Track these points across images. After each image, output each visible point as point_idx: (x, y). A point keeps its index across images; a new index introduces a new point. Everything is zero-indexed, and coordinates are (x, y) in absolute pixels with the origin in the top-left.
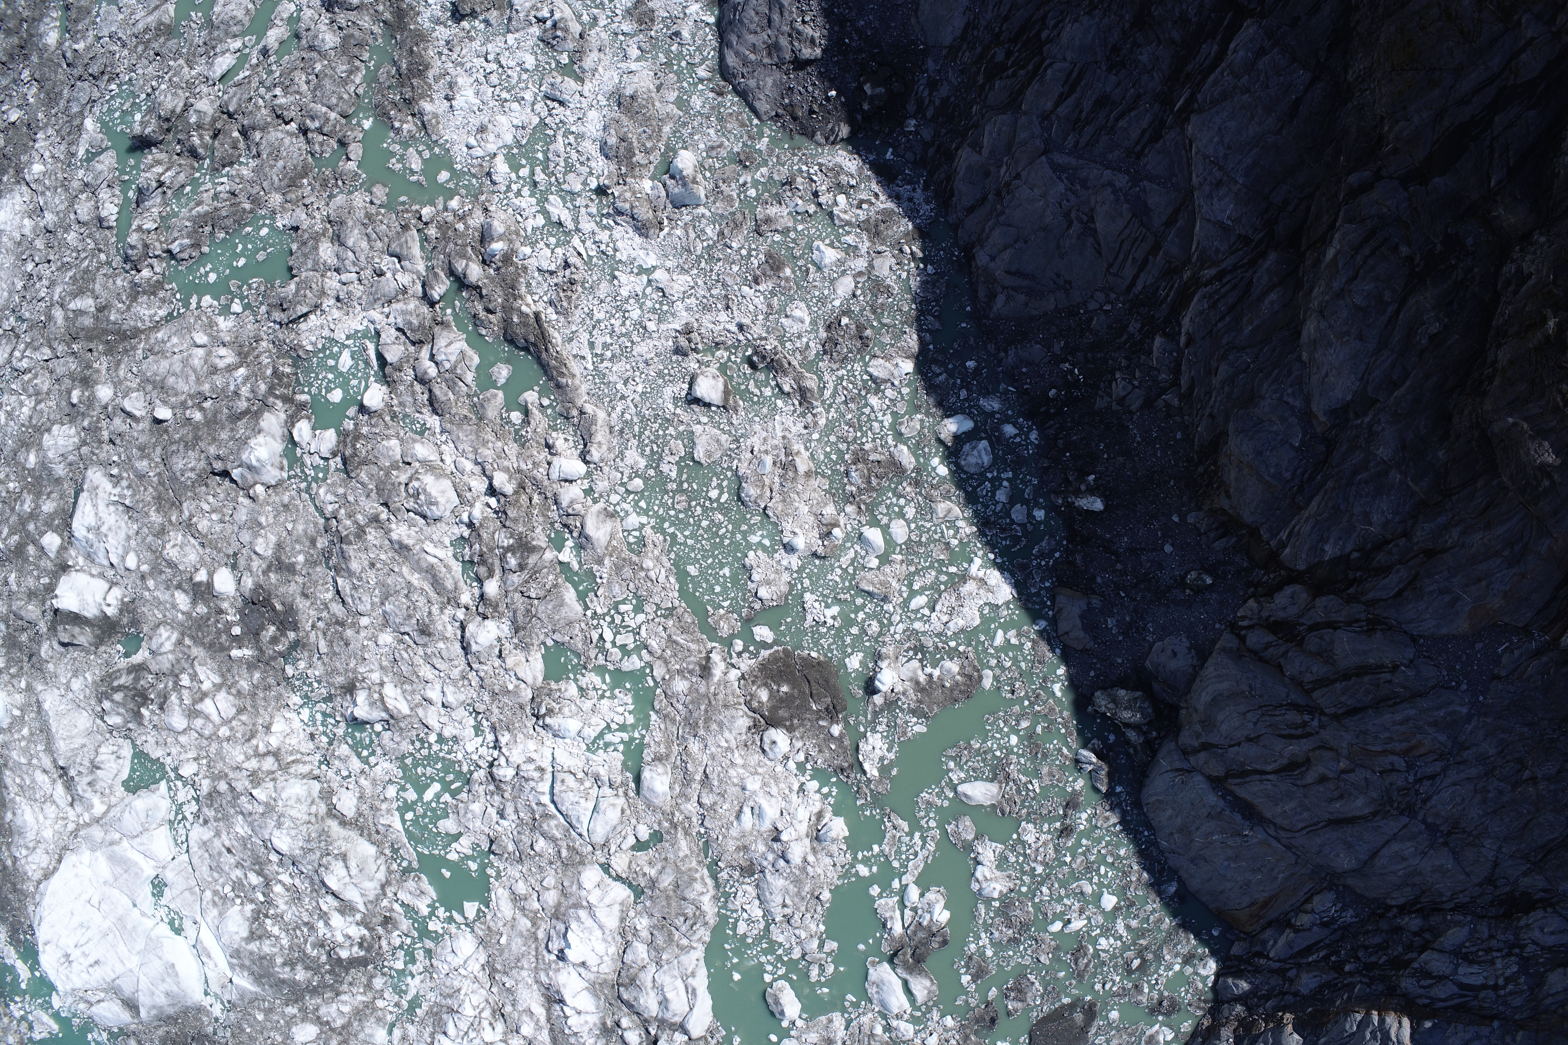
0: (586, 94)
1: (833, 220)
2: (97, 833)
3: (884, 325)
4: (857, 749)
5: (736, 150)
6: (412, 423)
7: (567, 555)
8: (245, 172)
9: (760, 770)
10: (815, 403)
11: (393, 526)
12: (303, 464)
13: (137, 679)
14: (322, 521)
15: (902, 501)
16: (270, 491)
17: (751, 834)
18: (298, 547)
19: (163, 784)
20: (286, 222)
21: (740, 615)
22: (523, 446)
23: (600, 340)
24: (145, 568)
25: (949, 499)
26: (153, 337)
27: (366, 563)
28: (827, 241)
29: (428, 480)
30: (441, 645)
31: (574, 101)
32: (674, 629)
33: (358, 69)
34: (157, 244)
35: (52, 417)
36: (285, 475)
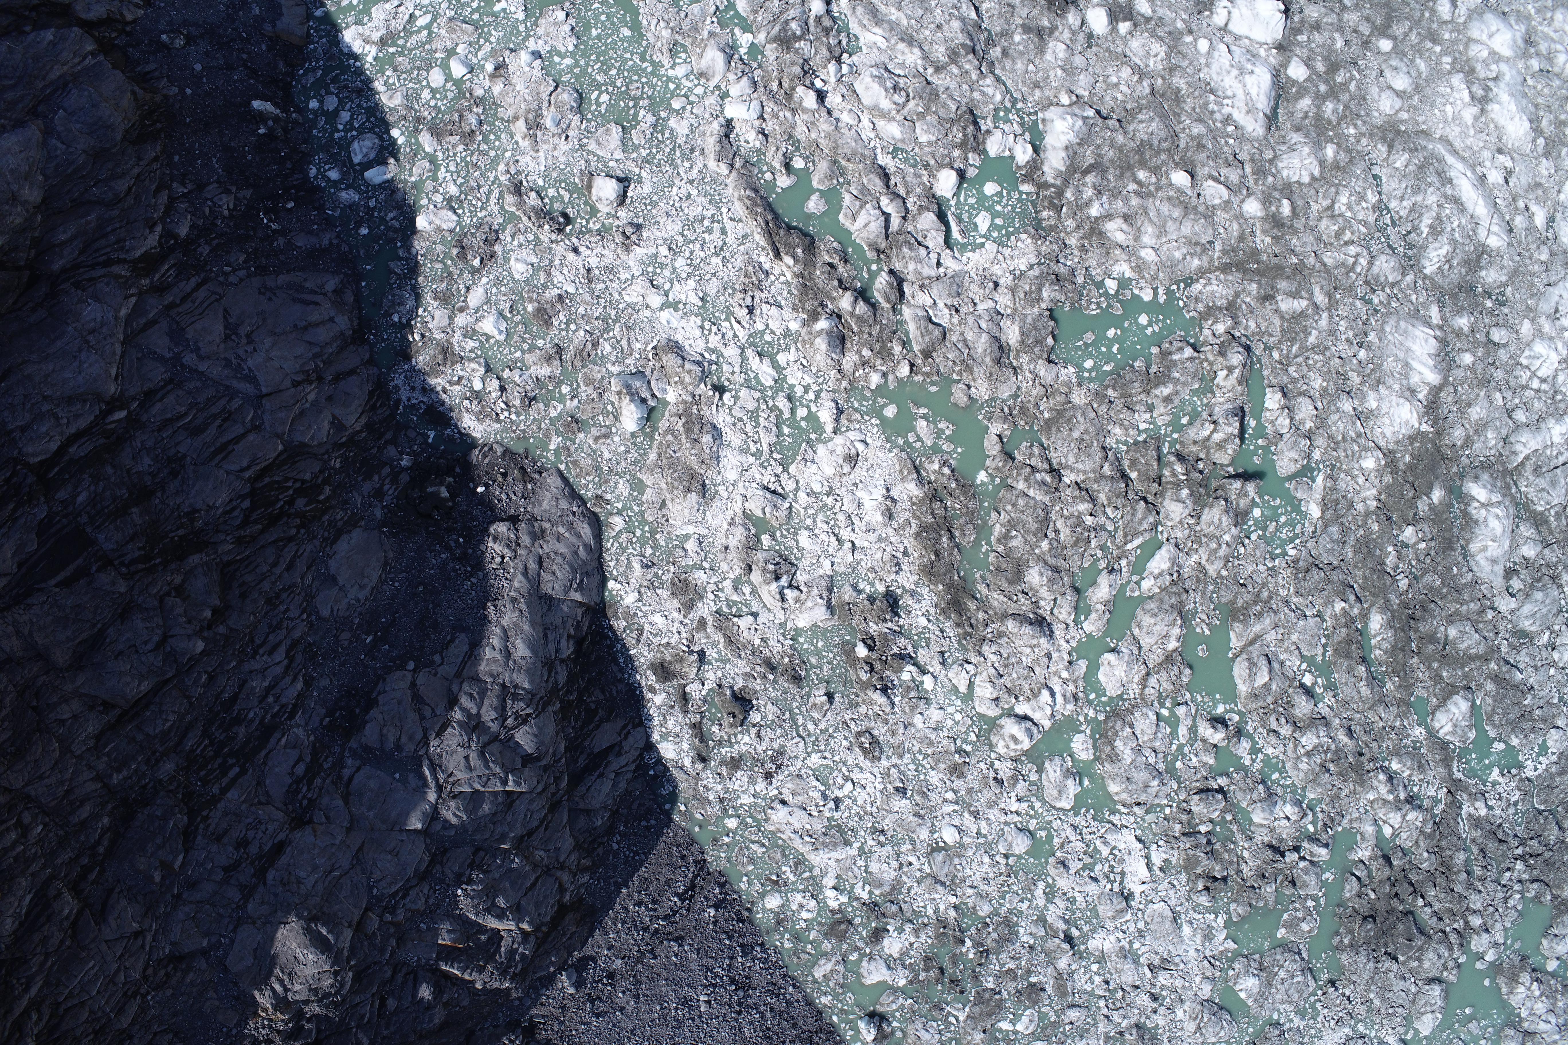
0: (739, 499)
3: (441, 262)
5: (582, 435)
6: (907, 159)
8: (1119, 433)
10: (506, 183)
12: (1022, 125)
14: (998, 71)
15: (433, 103)
16: (1054, 100)
18: (1021, 48)
20: (1063, 371)
22: (791, 134)
23: (715, 237)
24: (1189, 39)
25: (391, 109)
26: (1206, 264)
27: (945, 29)
28: (492, 341)
29: (885, 104)
34: (1211, 358)
35: (1312, 192)
36: (1040, 115)
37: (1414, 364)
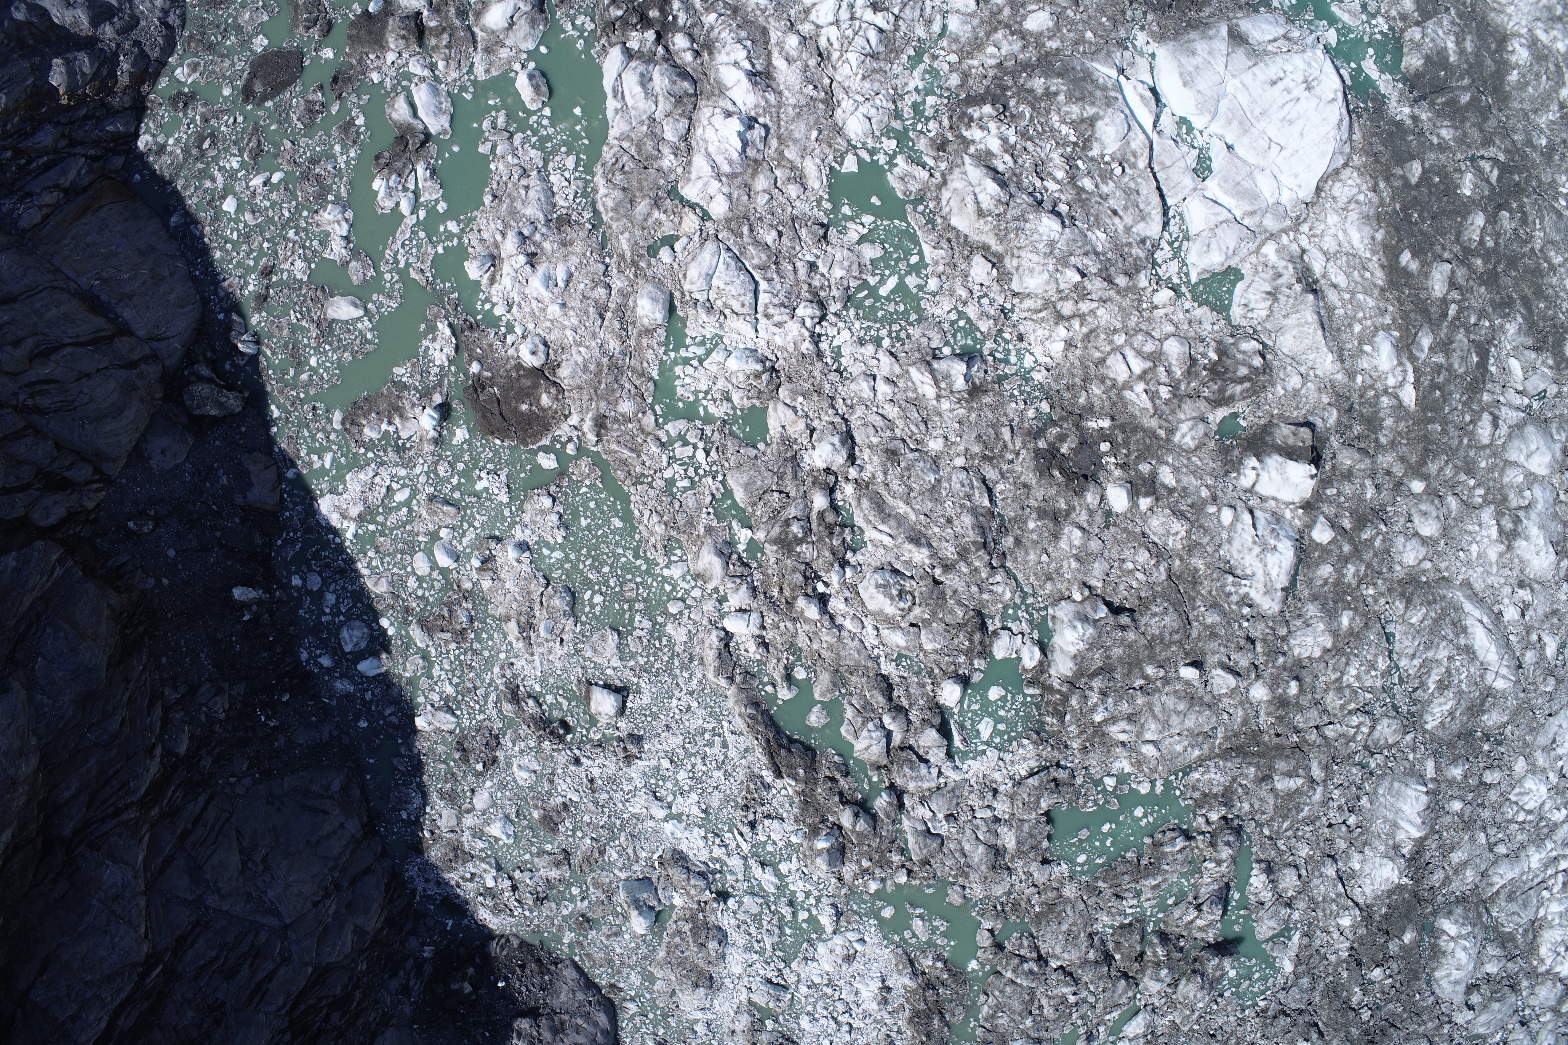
0: (745, 990)
1: (497, 863)
2: (1271, 223)
3: (444, 762)
4: (457, 349)
5: (594, 932)
6: (910, 667)
7: (743, 535)
8: (1105, 919)
9: (548, 324)
10: (502, 688)
11: (927, 561)
12: (1031, 622)
13: (1222, 390)
14: (1009, 564)
15: (420, 593)
16: (1067, 593)
17: (558, 259)
18: (1035, 537)
19: (1194, 279)
20: (1057, 869)
21: (570, 479)
22: (792, 644)
23: (716, 751)
24: (1212, 509)
25: (377, 596)
26: (1205, 752)
27: (956, 523)
28: (501, 843)
29: (890, 609)
30: (875, 440)
31: (756, 983)
32: (635, 463)
33: (986, 1020)
34: (1201, 847)
35: (1323, 665)
36: (1050, 611)
37: (1403, 824)
